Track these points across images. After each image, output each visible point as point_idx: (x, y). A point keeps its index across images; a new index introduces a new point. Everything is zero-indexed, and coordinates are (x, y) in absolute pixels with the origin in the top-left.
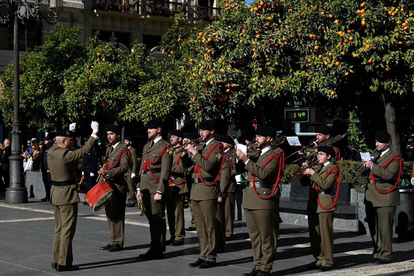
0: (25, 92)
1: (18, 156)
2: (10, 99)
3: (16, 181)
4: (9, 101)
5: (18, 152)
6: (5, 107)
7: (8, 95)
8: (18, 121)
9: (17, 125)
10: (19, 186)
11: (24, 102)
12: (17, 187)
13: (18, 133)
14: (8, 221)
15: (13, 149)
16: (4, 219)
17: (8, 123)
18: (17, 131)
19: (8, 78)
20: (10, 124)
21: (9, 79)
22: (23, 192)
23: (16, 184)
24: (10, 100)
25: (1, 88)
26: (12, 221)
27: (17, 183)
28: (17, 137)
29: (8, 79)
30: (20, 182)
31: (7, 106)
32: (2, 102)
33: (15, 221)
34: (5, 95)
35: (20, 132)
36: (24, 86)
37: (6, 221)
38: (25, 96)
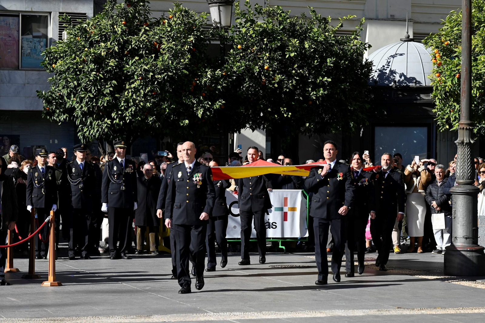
0: (479, 68)
1: (469, 187)
2: (452, 81)
3: (465, 234)
4: (449, 83)
5: (468, 179)
6: (441, 96)
7: (448, 73)
8: (469, 122)
9: (467, 129)
10: (469, 243)
11: (477, 85)
12: (466, 245)
13: (469, 144)
14: (462, 312)
15: (460, 173)
16: (453, 307)
17: (444, 126)
18: (466, 140)
19: (446, 41)
20: (447, 127)
21: (448, 44)
22: (478, 255)
23: (463, 240)
24: (452, 83)
25: (434, 61)
26: (470, 311)
27: (466, 238)
28: (467, 150)
29: (446, 43)
30: (471, 236)
31: (445, 94)
32: (437, 87)
33: (476, 311)
34: (441, 73)
35: (472, 142)
36: (478, 55)
37: (458, 312)
38: (480, 74)
